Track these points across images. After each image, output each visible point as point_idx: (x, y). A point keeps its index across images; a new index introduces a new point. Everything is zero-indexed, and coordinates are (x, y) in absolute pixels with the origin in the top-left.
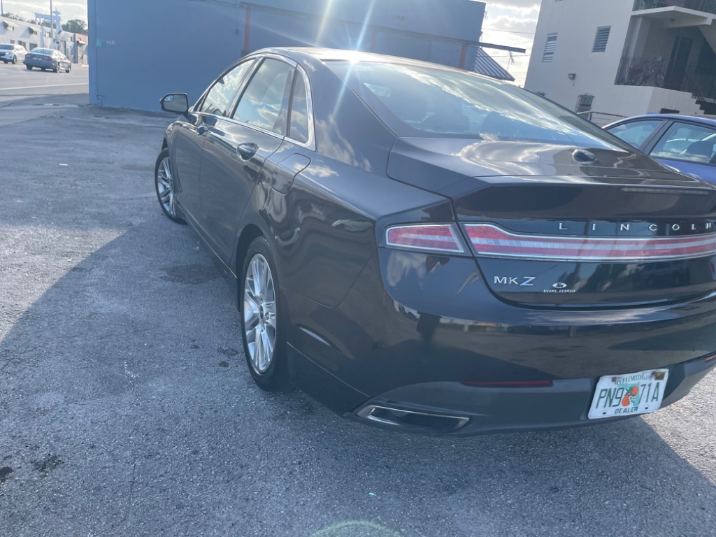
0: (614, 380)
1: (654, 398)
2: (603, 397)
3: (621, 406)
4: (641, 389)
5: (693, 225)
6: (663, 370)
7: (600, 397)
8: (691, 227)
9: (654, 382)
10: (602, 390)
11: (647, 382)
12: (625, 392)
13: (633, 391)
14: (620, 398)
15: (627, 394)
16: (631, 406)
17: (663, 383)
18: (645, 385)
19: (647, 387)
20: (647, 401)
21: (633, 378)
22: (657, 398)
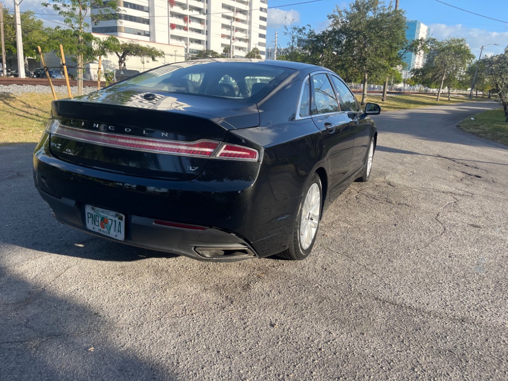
0: (93, 209)
1: (119, 231)
2: (90, 217)
3: (100, 227)
4: (110, 221)
5: (144, 131)
6: (122, 215)
7: (88, 217)
8: (143, 132)
9: (118, 221)
10: (88, 213)
11: (113, 218)
12: (100, 219)
13: (104, 220)
14: (98, 221)
15: (101, 221)
16: (105, 230)
17: (123, 223)
18: (112, 220)
19: (114, 223)
20: (115, 231)
21: (103, 212)
22: (120, 231)
